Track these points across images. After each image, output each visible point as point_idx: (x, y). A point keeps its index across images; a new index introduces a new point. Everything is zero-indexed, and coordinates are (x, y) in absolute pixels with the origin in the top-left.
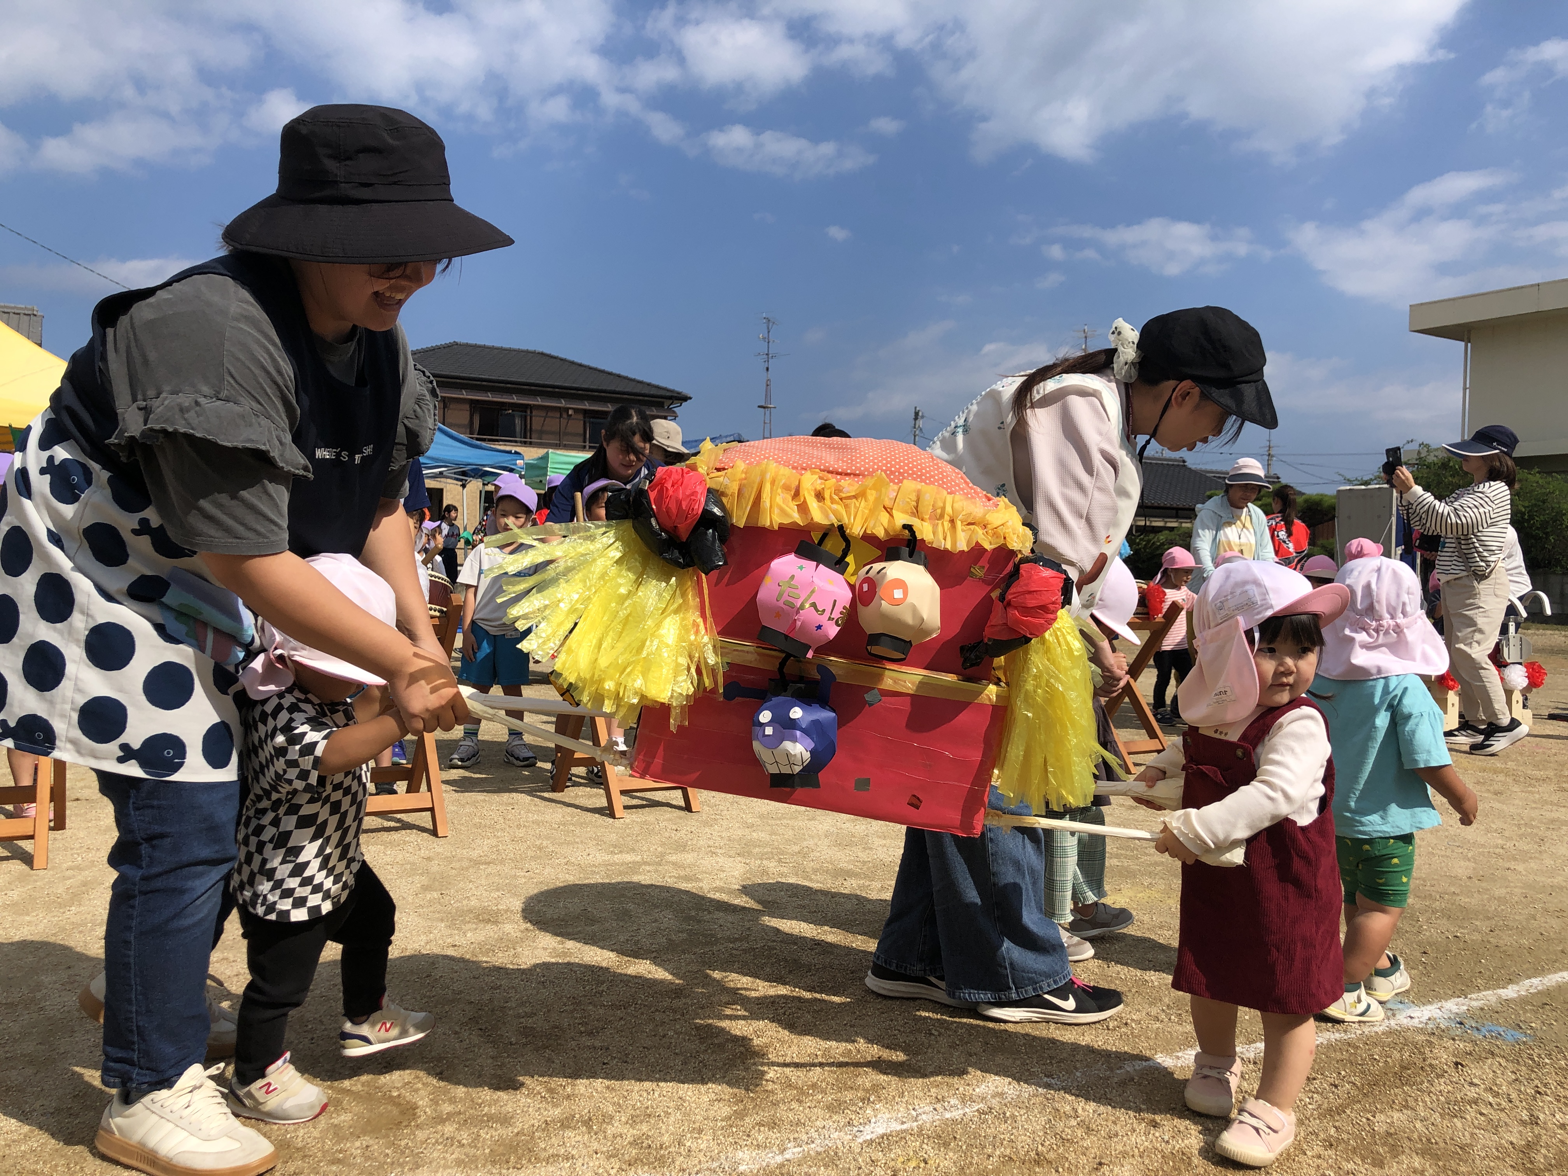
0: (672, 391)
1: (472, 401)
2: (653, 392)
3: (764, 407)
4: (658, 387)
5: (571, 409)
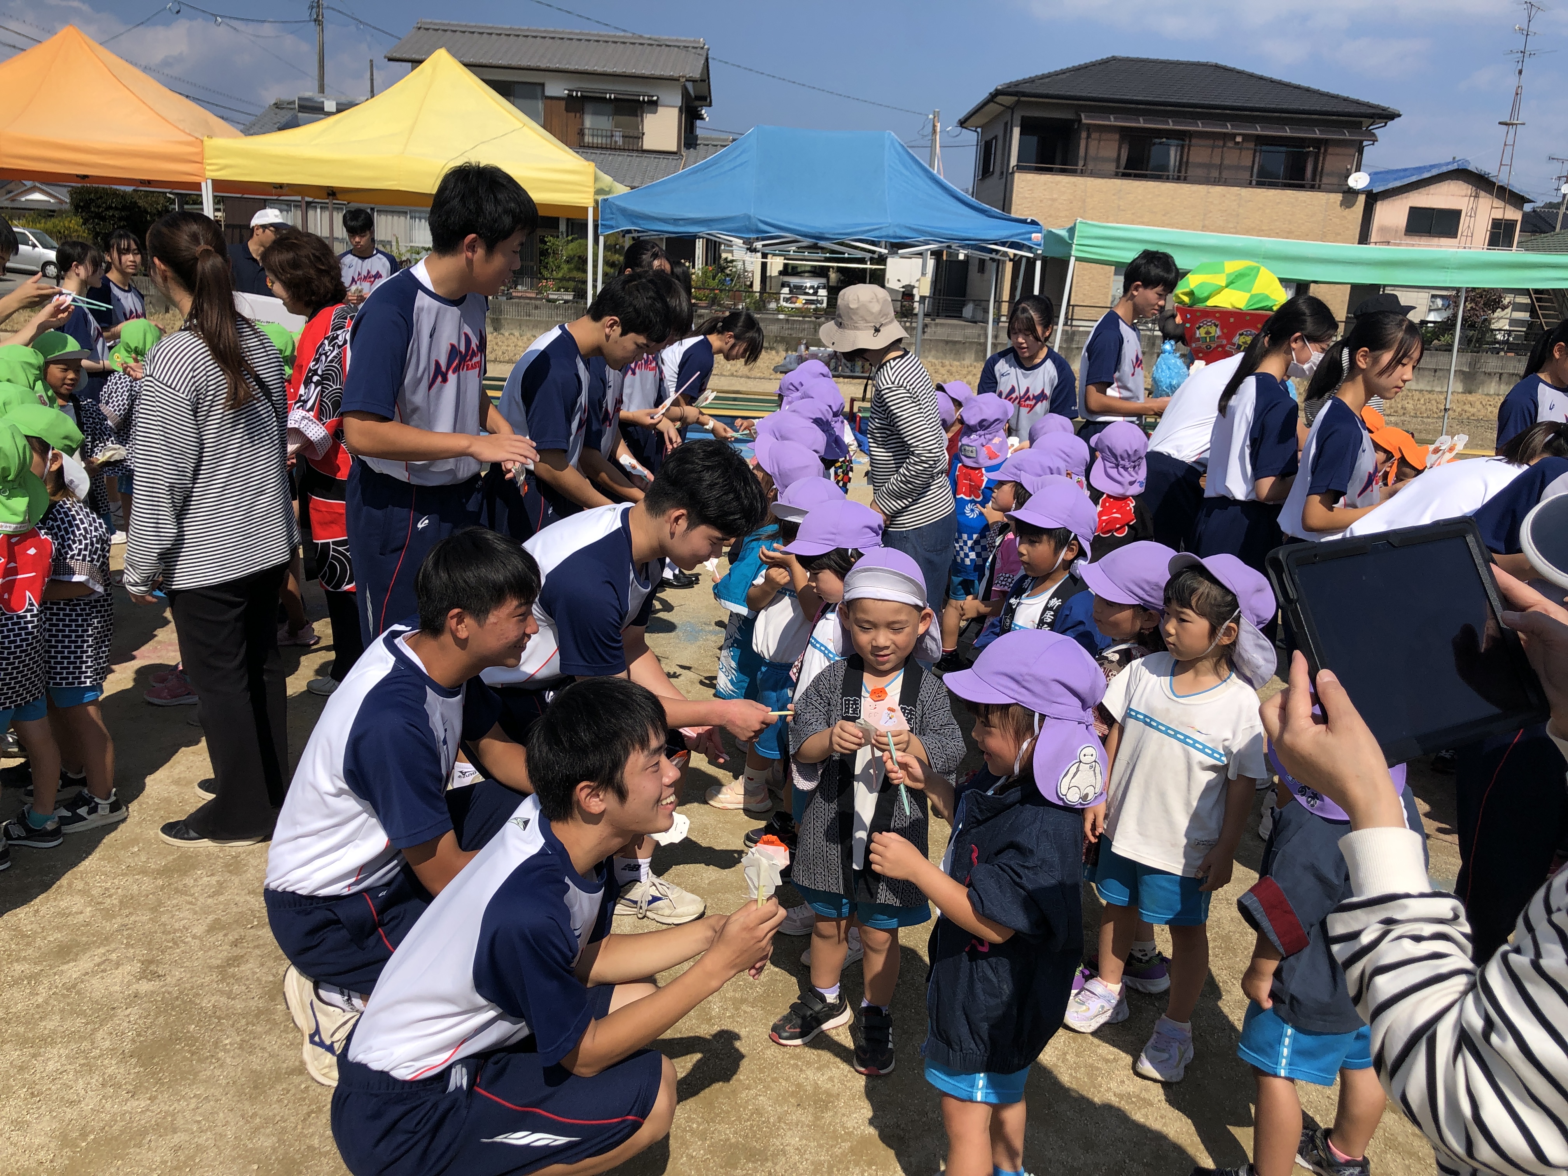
0: (1376, 107)
1: (1121, 129)
2: (1351, 109)
3: (1509, 125)
4: (1358, 103)
5: (1239, 134)
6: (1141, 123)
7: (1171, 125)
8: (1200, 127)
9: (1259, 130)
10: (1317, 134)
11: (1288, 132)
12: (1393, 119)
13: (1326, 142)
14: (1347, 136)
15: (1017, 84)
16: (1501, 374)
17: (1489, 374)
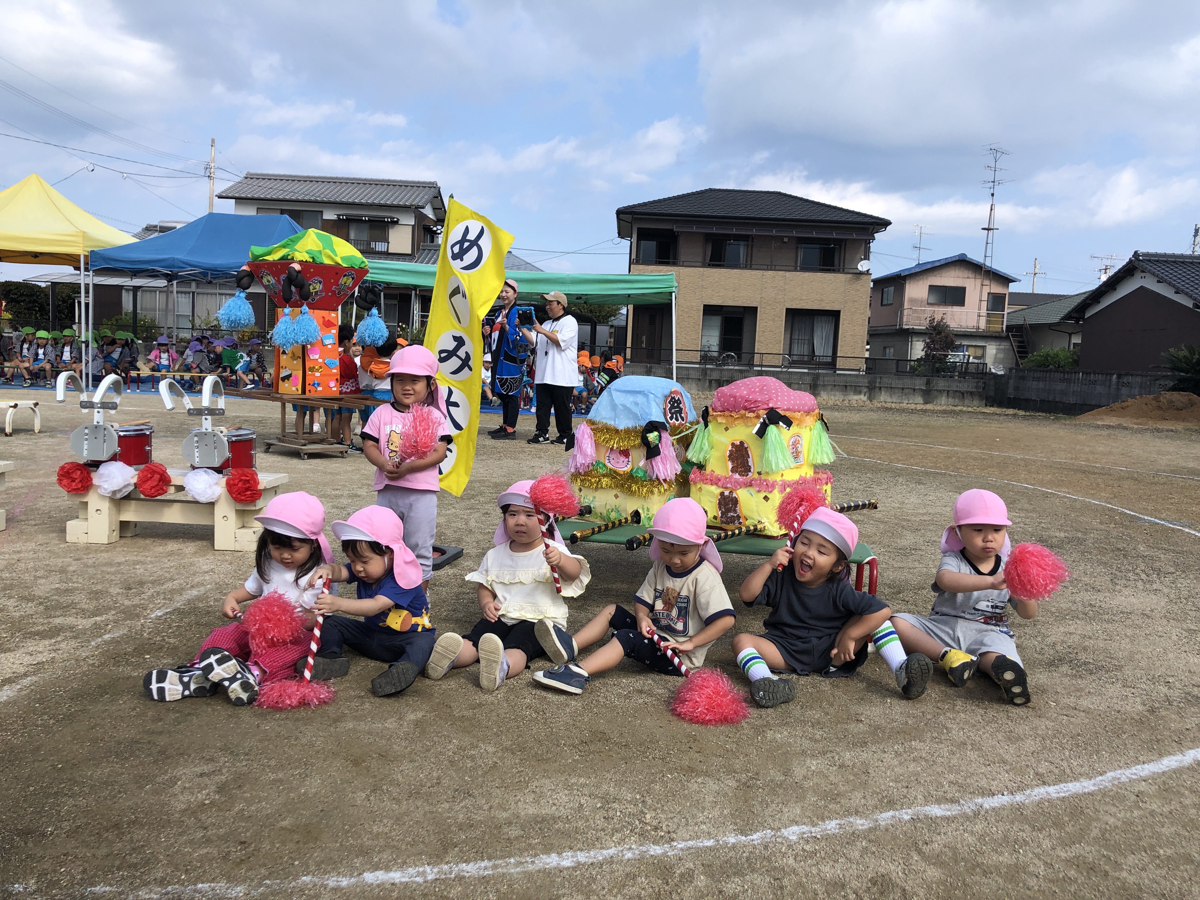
0: (877, 218)
1: (707, 234)
2: (859, 219)
3: (988, 229)
4: (865, 215)
5: (784, 237)
6: (714, 231)
7: (734, 231)
8: (755, 232)
9: (796, 234)
11: (814, 235)
12: (887, 226)
13: (843, 240)
14: (859, 237)
15: (634, 206)
16: (948, 391)
17: (940, 391)
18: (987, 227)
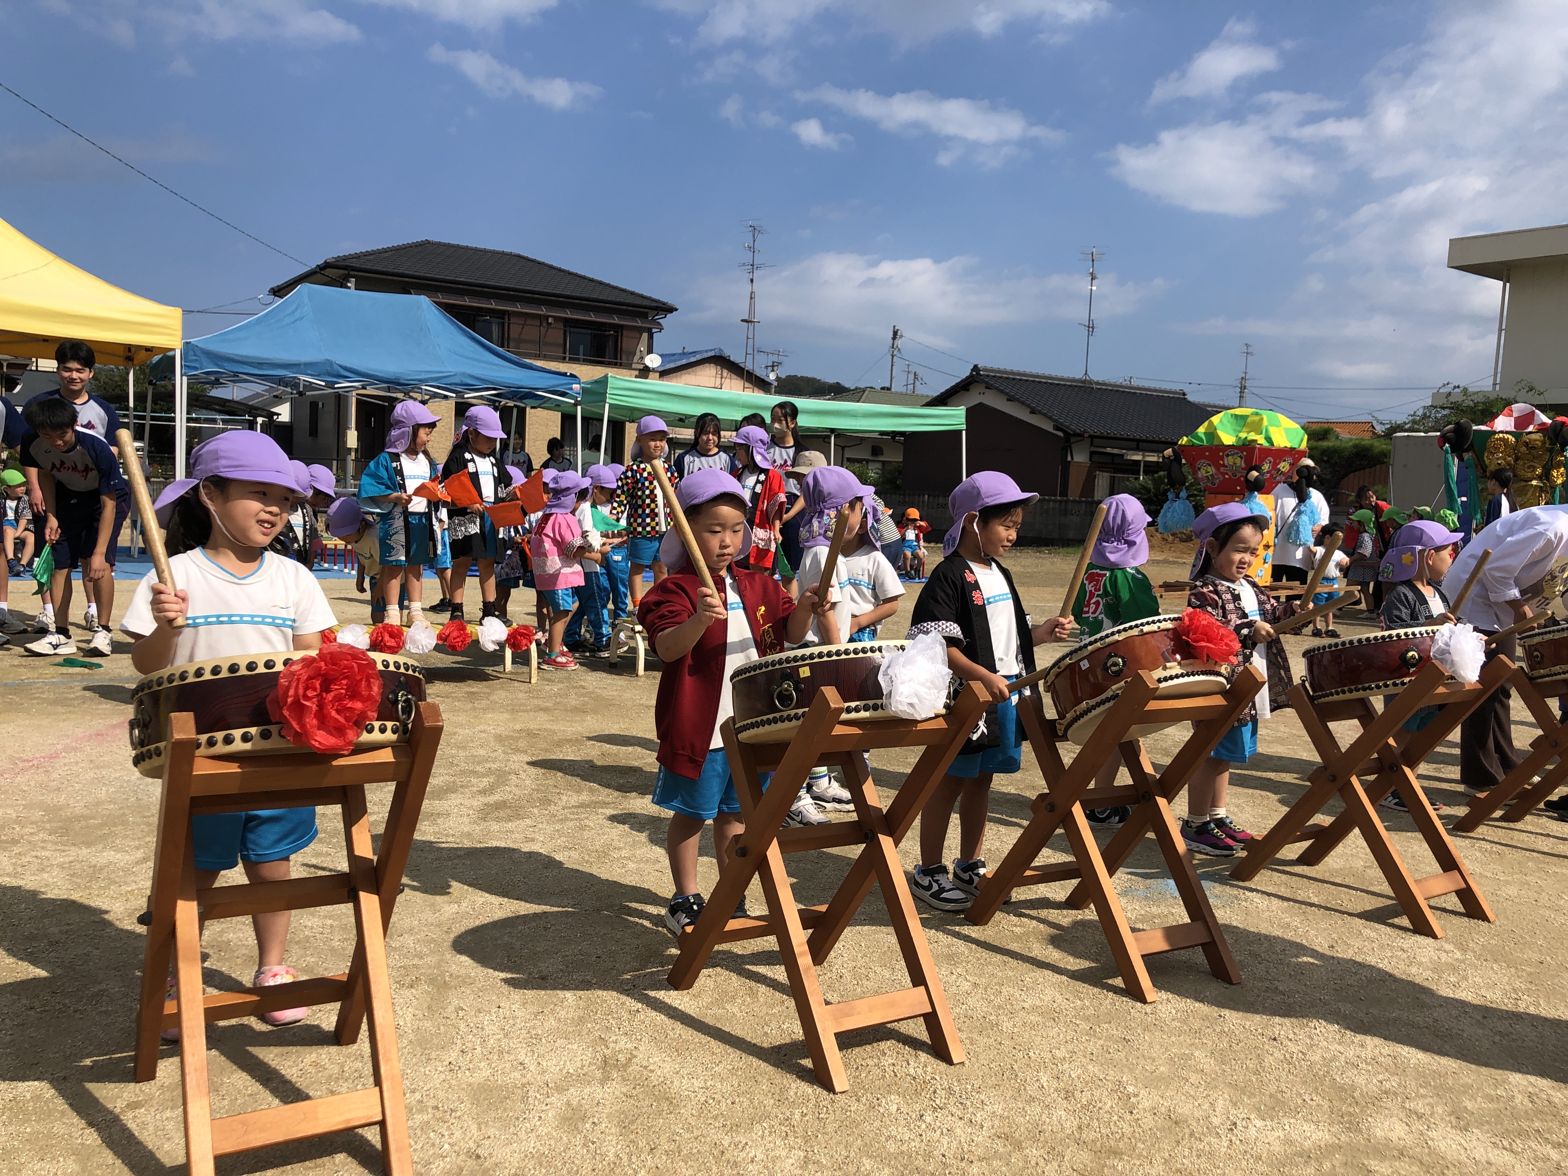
0: (657, 301)
1: (447, 305)
2: (639, 302)
3: (748, 322)
4: (642, 297)
5: (552, 316)
8: (519, 308)
9: (568, 314)
10: (616, 320)
11: (593, 317)
12: (671, 312)
13: (622, 326)
14: (640, 324)
18: (746, 318)
